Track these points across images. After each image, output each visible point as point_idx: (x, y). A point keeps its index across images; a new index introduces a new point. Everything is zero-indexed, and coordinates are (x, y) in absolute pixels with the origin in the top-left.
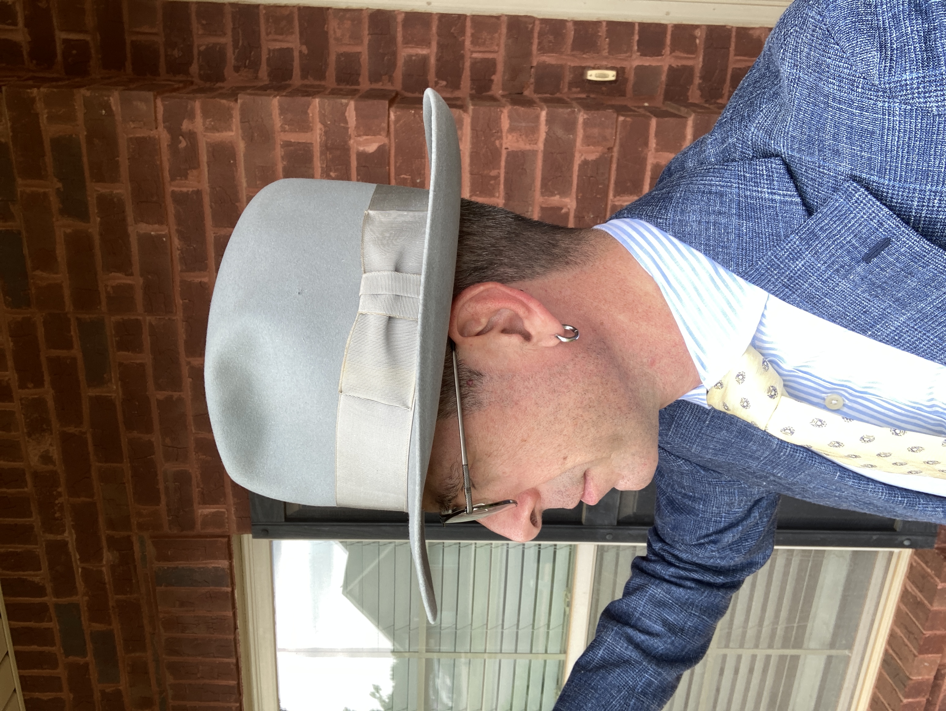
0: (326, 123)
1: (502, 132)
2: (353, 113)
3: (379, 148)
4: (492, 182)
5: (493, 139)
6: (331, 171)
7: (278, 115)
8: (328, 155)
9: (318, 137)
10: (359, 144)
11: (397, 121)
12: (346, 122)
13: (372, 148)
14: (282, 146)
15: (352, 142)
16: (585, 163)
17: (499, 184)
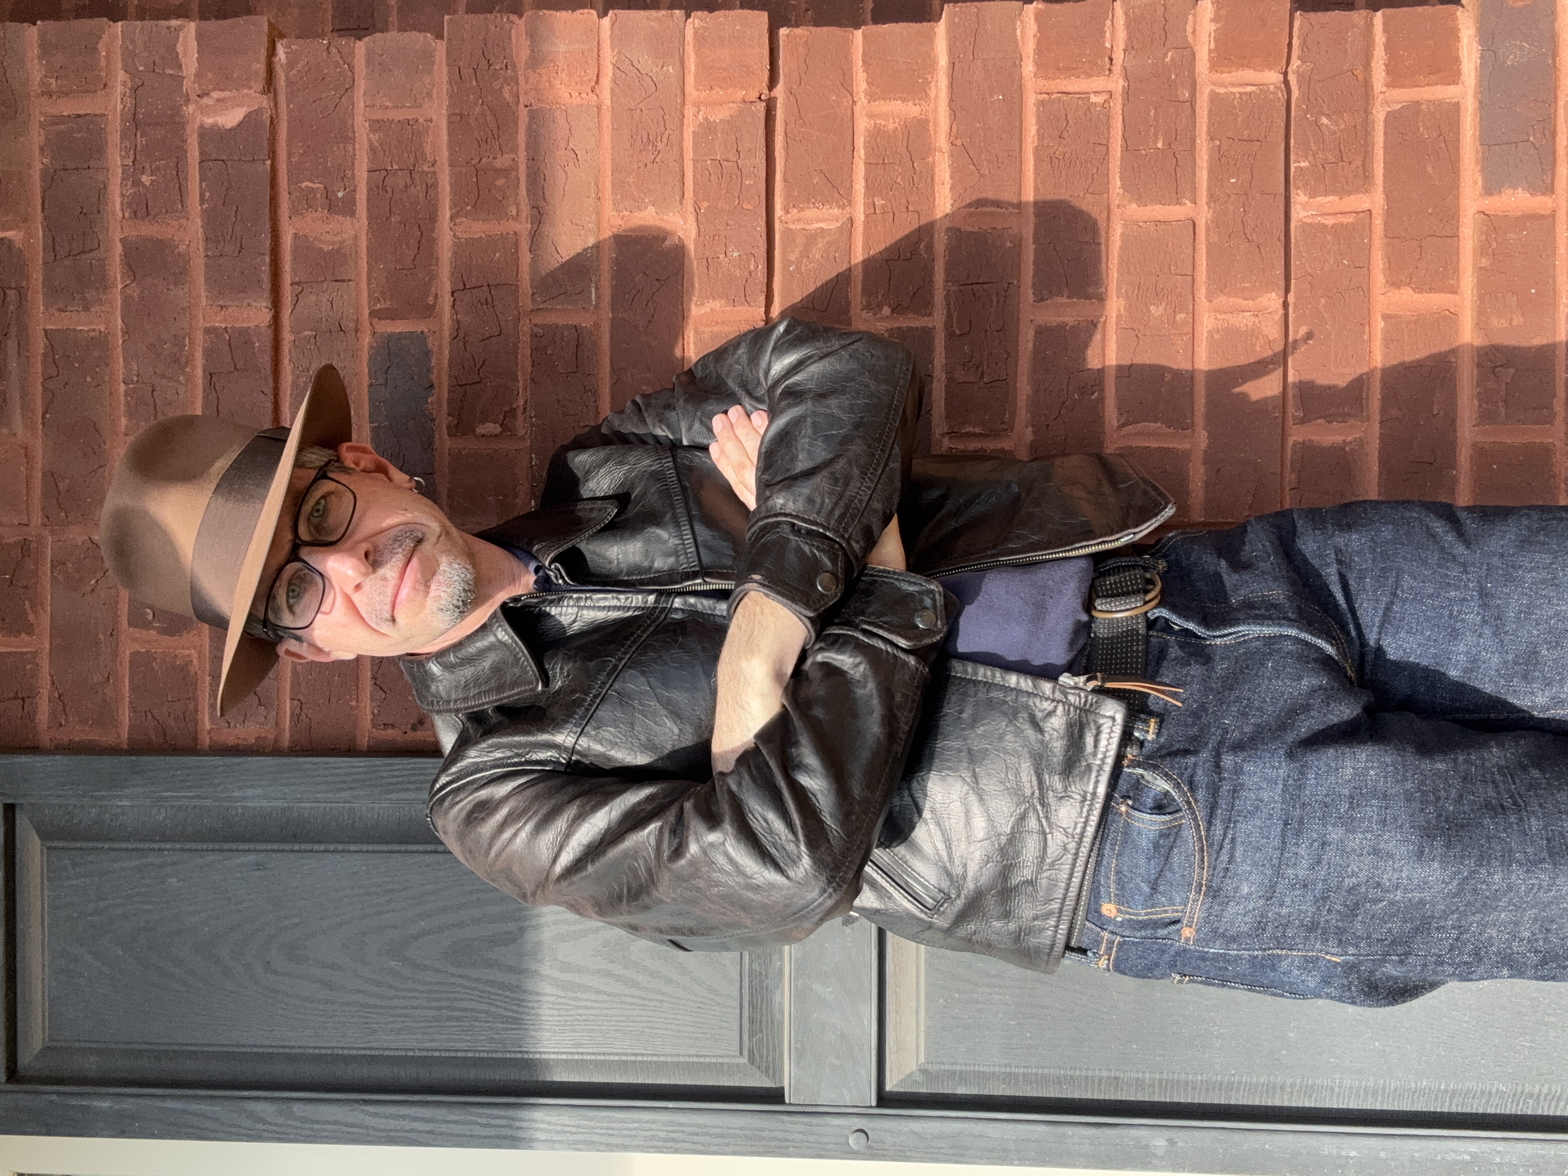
0: (137, 69)
1: (514, 67)
2: (193, 45)
3: (248, 116)
4: (500, 182)
5: (496, 85)
6: (143, 173)
7: (36, 61)
8: (139, 139)
9: (119, 99)
10: (204, 110)
11: (291, 64)
12: (180, 67)
13: (230, 118)
14: (42, 125)
15: (191, 108)
16: (707, 129)
17: (518, 187)
